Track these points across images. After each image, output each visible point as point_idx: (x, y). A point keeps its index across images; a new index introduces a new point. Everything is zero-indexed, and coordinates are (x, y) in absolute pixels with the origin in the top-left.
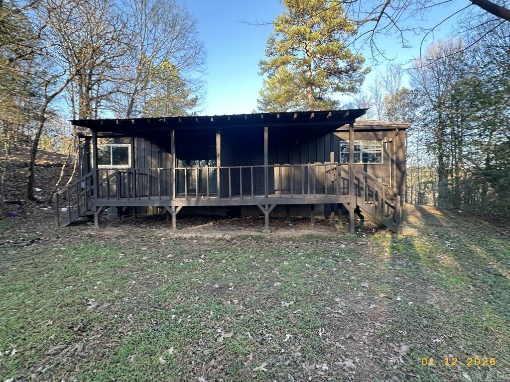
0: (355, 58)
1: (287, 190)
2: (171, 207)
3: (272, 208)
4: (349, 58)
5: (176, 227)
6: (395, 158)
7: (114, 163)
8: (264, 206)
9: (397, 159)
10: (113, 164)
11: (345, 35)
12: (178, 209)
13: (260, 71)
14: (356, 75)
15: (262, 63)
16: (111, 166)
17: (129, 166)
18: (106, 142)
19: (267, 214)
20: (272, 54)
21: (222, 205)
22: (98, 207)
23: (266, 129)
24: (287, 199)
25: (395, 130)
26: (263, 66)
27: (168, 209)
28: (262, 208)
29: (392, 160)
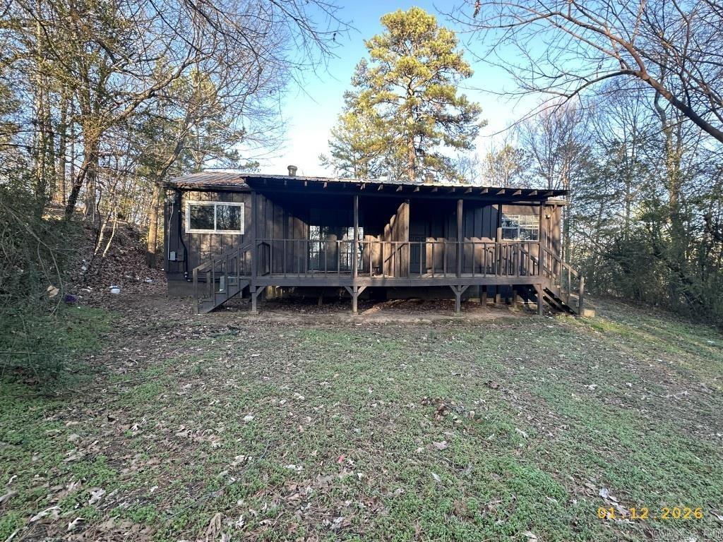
0: (471, 107)
1: (440, 268)
2: (352, 288)
3: (465, 288)
4: (466, 106)
5: (358, 311)
6: (551, 237)
7: (219, 228)
8: (456, 286)
9: (553, 237)
10: (217, 229)
11: (458, 76)
12: (361, 290)
13: (345, 105)
14: (468, 127)
15: (348, 95)
16: (214, 231)
17: (242, 232)
18: (207, 198)
19: (458, 295)
20: (359, 84)
21: (412, 285)
22: (257, 287)
23: (461, 202)
24: (479, 279)
25: (553, 206)
26: (349, 99)
27: (349, 290)
28: (454, 289)
29: (549, 239)
